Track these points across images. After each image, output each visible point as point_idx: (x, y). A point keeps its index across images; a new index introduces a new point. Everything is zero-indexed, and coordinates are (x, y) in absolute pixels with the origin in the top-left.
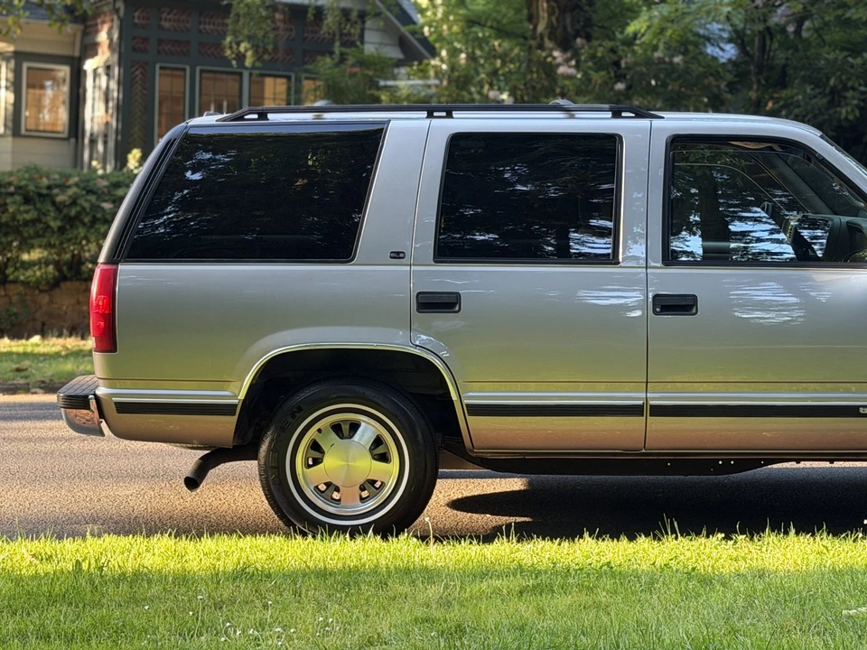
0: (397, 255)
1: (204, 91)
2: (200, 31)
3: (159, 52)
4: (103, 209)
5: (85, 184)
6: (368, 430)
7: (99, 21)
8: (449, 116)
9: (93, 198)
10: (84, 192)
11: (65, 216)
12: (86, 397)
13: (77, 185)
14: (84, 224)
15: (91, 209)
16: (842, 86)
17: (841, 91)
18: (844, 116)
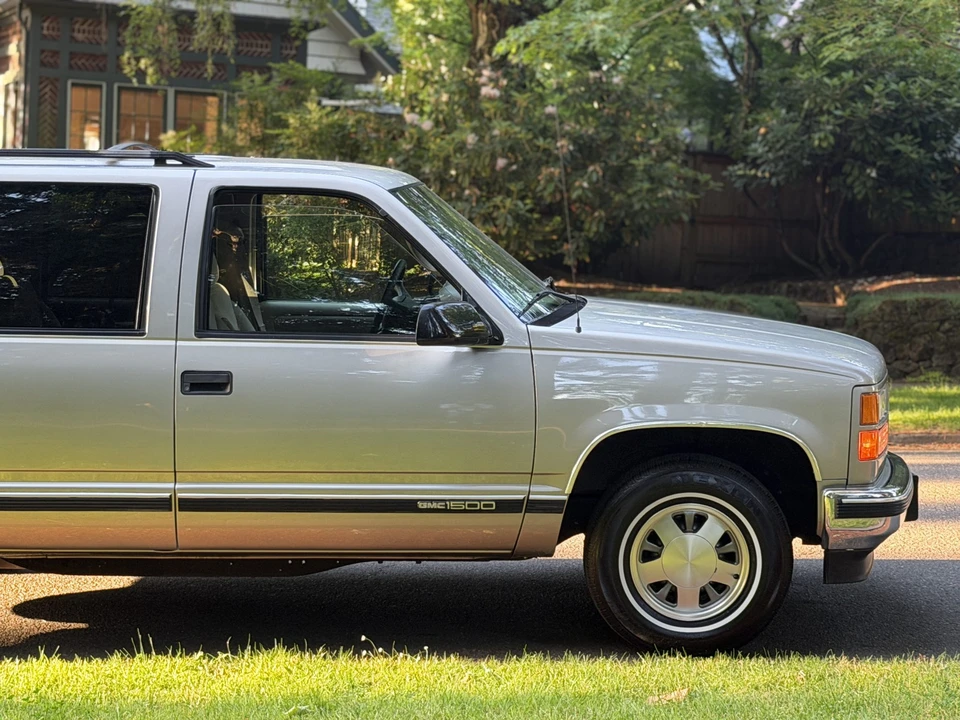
1: (123, 111)
2: (118, 44)
3: (71, 67)
7: (10, 32)
16: (817, 110)
17: (816, 115)
18: (816, 143)
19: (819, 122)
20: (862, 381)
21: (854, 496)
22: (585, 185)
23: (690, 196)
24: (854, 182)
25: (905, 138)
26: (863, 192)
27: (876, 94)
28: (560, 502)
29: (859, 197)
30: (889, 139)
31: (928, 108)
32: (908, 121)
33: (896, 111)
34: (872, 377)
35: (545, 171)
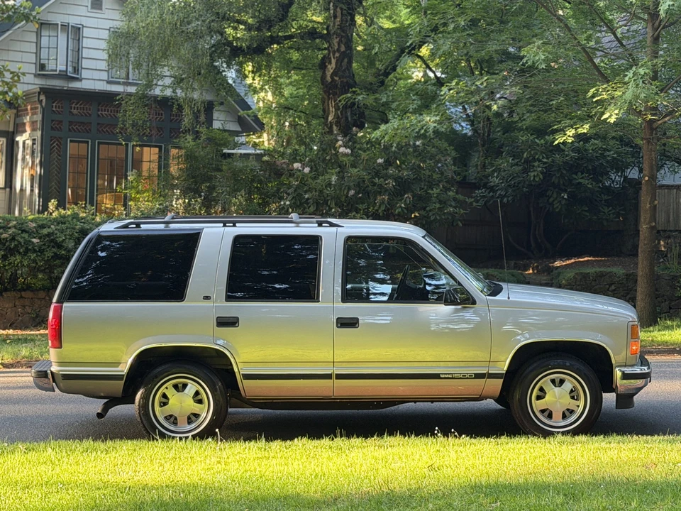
0: (207, 298)
1: (100, 157)
2: (99, 116)
3: (70, 130)
4: (33, 243)
5: (20, 226)
6: (192, 388)
8: (234, 226)
9: (26, 235)
10: (20, 232)
11: (6, 248)
12: (46, 371)
13: (15, 227)
14: (20, 253)
15: (24, 243)
16: (531, 158)
17: (530, 162)
18: (532, 178)
19: (533, 166)
20: (631, 320)
21: (628, 370)
22: (403, 205)
23: (462, 211)
24: (553, 201)
25: (583, 175)
26: (560, 207)
27: (566, 150)
28: (503, 374)
29: (557, 210)
30: (574, 176)
31: (596, 157)
32: (585, 165)
33: (578, 159)
34: (635, 317)
35: (379, 198)
